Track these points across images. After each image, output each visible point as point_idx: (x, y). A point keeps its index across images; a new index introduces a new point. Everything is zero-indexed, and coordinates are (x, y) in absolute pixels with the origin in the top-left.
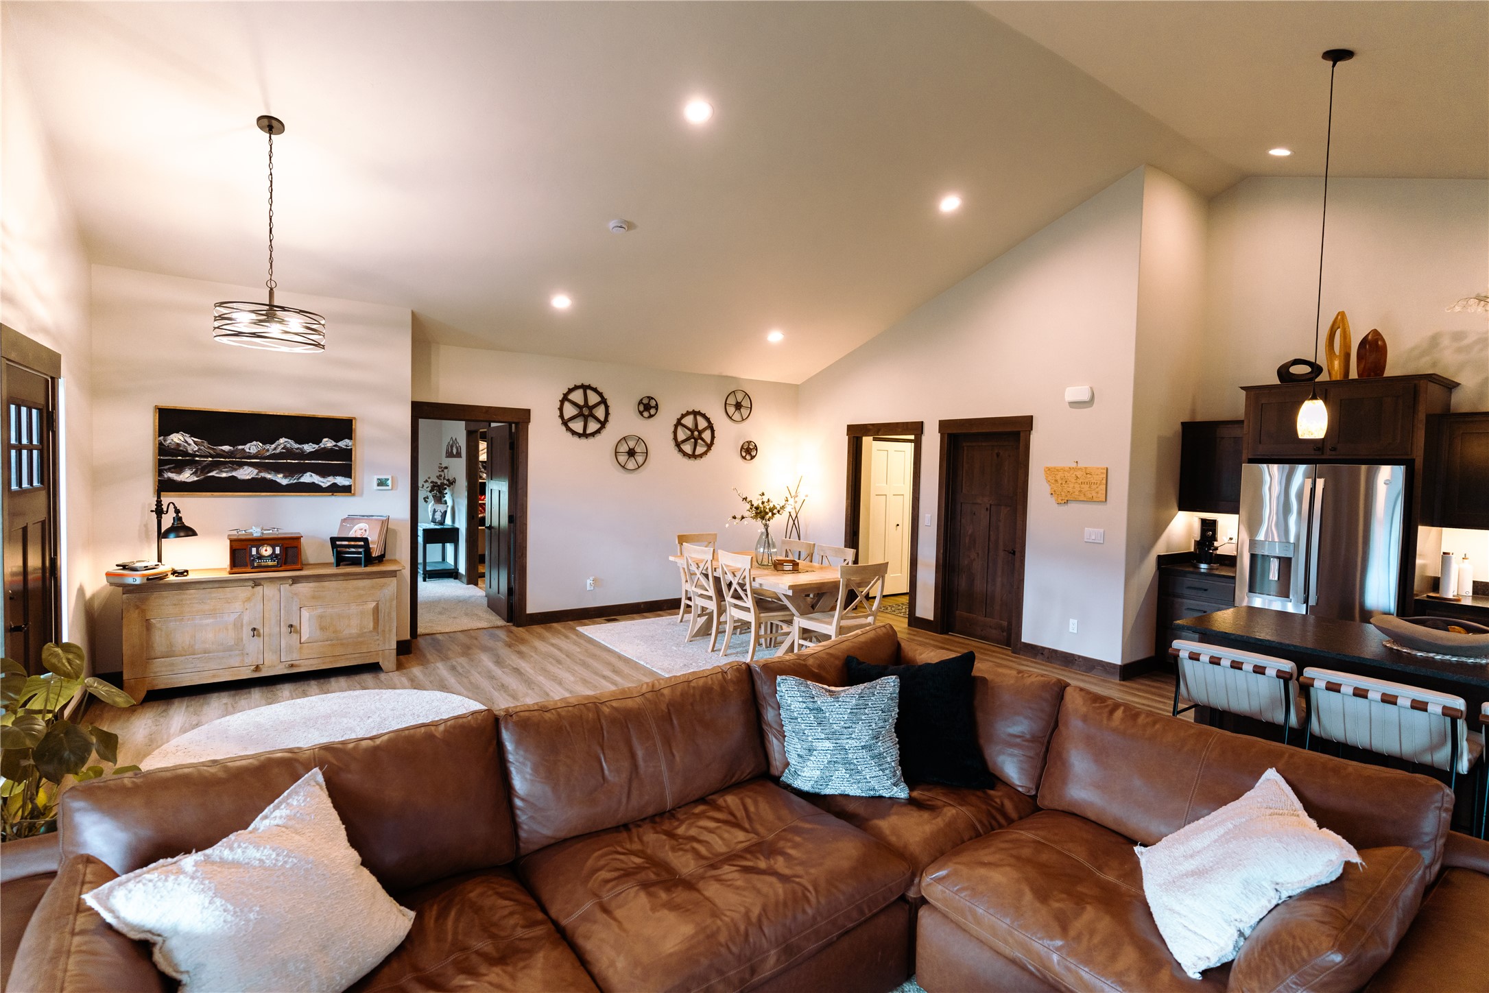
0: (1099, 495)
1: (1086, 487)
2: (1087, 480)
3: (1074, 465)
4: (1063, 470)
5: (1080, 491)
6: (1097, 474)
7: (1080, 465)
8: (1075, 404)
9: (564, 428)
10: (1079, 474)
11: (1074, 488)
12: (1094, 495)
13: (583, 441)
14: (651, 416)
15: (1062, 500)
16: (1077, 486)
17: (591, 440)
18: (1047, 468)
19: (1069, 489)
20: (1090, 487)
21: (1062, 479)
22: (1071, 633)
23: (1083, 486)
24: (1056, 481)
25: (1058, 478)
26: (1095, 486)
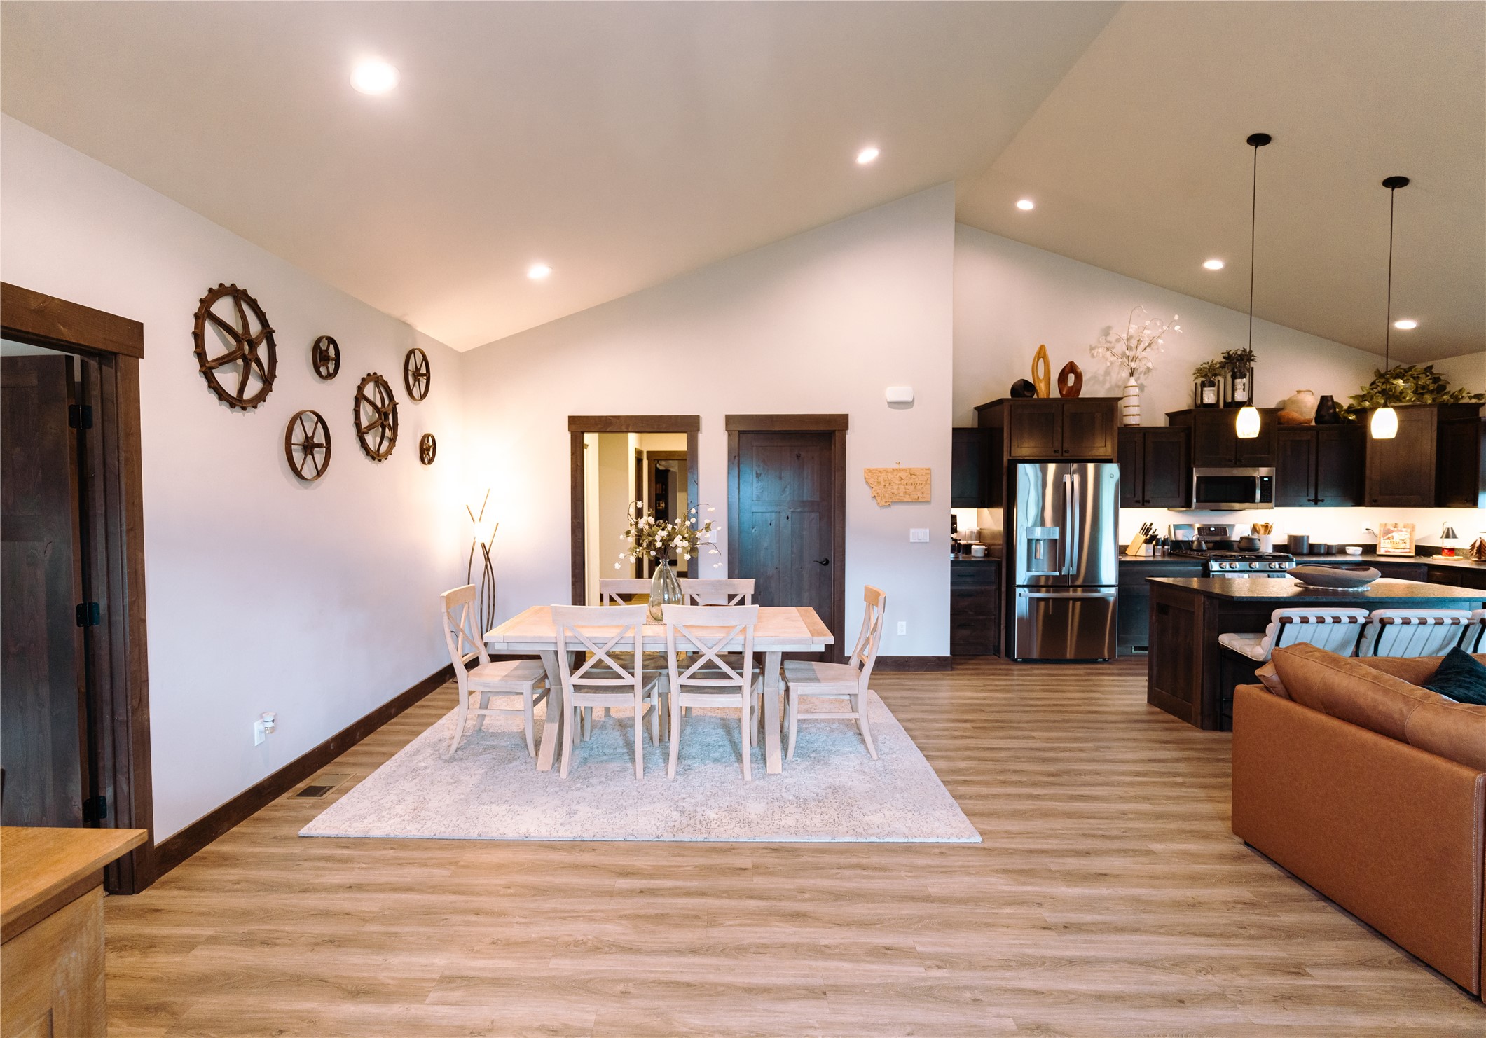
0: (925, 495)
1: (911, 488)
2: (911, 481)
3: (897, 466)
4: (886, 471)
5: (905, 492)
6: (922, 475)
7: (903, 466)
8: (895, 405)
9: (203, 382)
10: (903, 475)
11: (898, 489)
12: (920, 495)
13: (237, 414)
14: (331, 376)
15: (886, 502)
16: (902, 487)
17: (251, 414)
18: (868, 469)
19: (893, 491)
20: (915, 488)
21: (885, 481)
22: (900, 635)
23: (907, 487)
24: (879, 483)
25: (881, 479)
26: (920, 487)
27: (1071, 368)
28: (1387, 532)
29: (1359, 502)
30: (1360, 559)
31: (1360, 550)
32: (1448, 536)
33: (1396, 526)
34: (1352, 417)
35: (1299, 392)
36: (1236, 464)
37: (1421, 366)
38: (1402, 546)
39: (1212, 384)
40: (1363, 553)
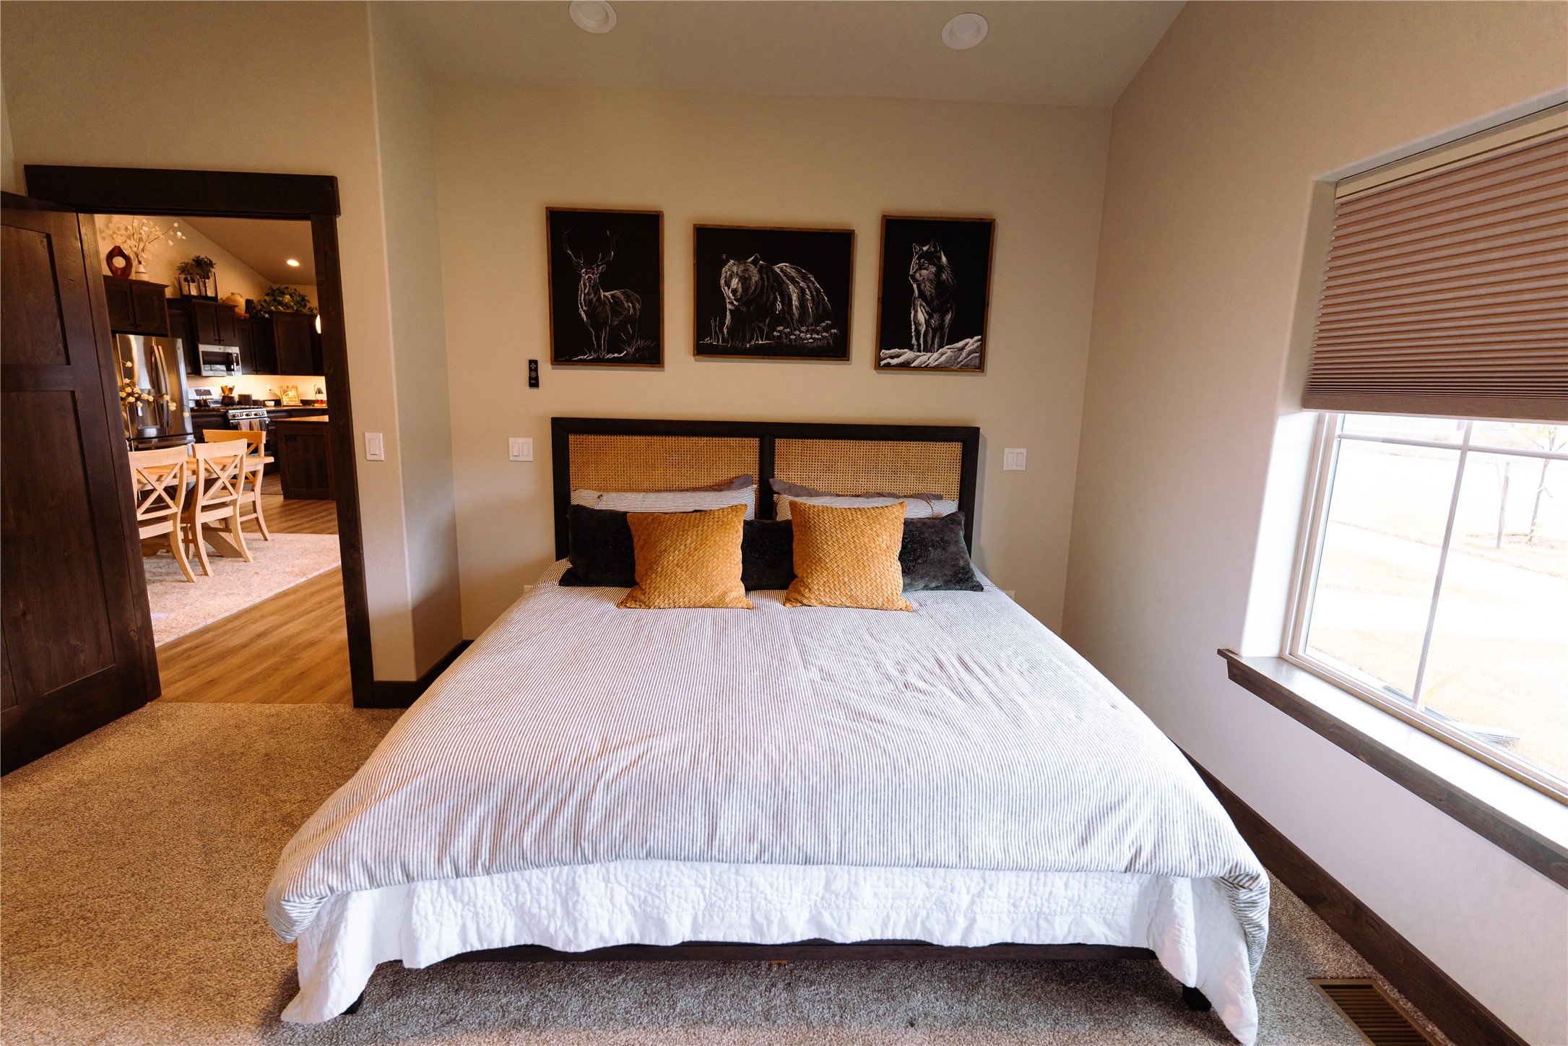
27: (116, 251)
28: (285, 392)
29: (273, 371)
30: (273, 408)
31: (273, 403)
32: (319, 393)
33: (288, 387)
34: (267, 316)
35: (233, 294)
36: (220, 342)
37: (292, 287)
38: (295, 399)
39: (194, 282)
40: (275, 405)
